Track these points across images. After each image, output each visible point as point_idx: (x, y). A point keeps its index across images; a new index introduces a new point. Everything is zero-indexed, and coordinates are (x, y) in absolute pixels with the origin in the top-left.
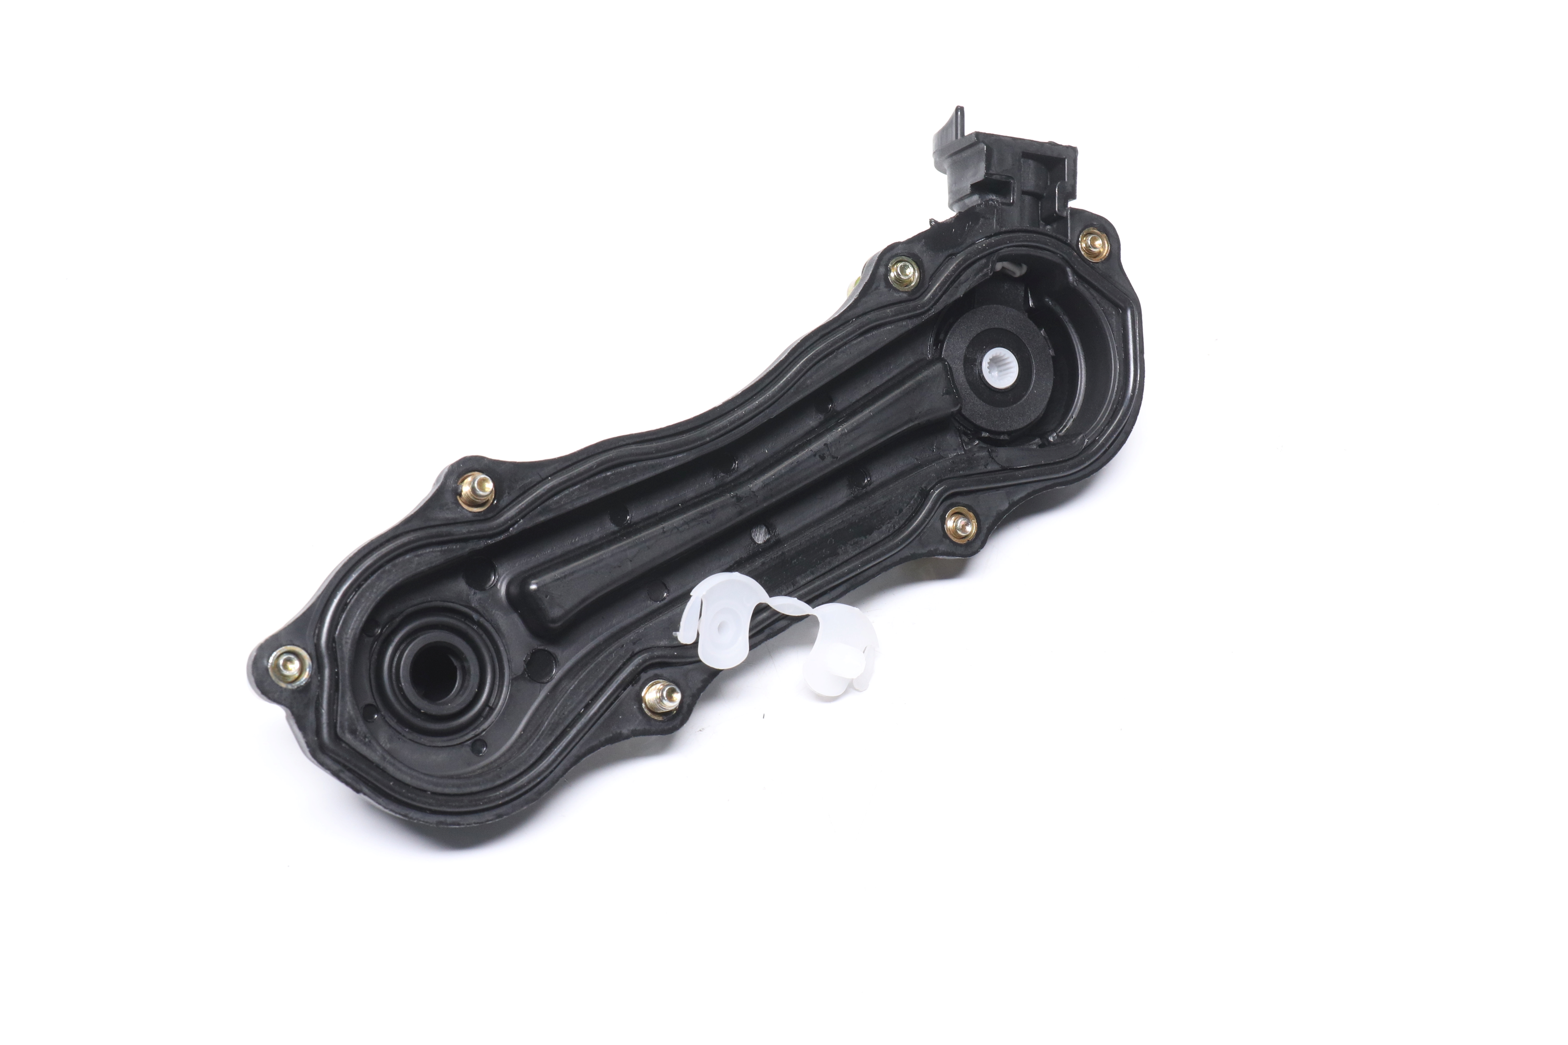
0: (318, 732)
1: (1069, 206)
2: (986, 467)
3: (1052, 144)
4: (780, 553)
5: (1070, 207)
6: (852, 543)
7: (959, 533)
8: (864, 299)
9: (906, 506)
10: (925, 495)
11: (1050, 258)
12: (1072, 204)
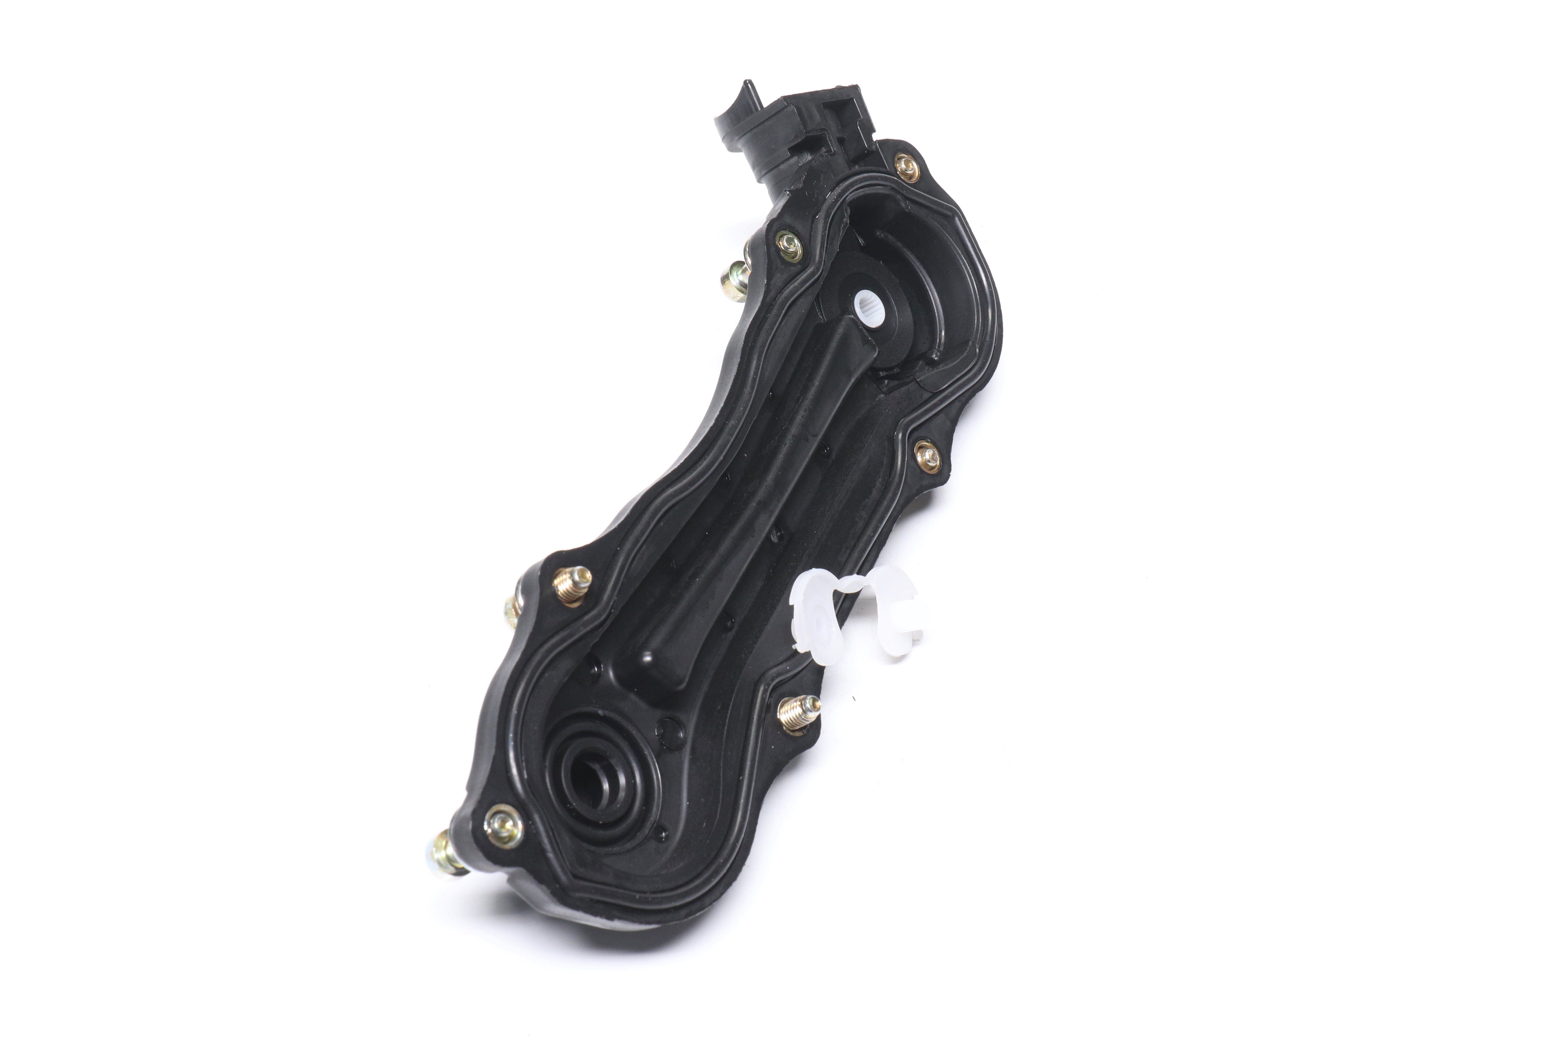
0: (556, 879)
1: (874, 140)
2: (922, 398)
3: (840, 89)
4: (816, 541)
5: (877, 140)
6: (862, 508)
7: (931, 464)
8: (772, 282)
9: (884, 457)
10: (892, 441)
11: (882, 192)
12: (876, 137)
